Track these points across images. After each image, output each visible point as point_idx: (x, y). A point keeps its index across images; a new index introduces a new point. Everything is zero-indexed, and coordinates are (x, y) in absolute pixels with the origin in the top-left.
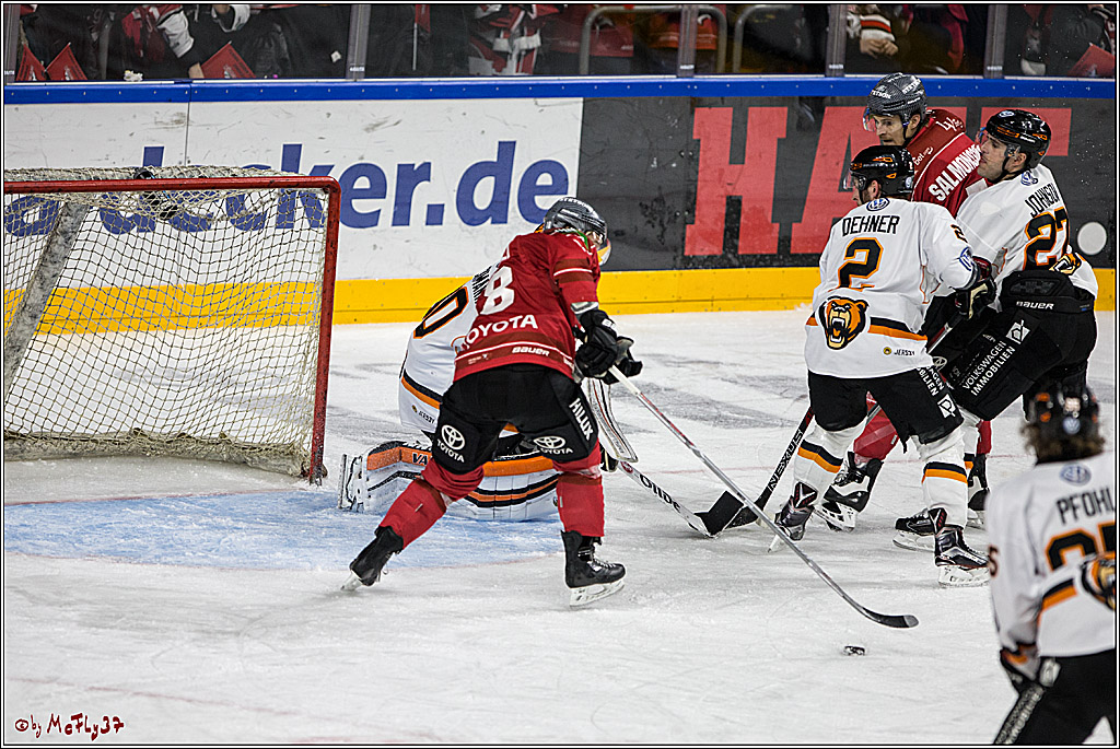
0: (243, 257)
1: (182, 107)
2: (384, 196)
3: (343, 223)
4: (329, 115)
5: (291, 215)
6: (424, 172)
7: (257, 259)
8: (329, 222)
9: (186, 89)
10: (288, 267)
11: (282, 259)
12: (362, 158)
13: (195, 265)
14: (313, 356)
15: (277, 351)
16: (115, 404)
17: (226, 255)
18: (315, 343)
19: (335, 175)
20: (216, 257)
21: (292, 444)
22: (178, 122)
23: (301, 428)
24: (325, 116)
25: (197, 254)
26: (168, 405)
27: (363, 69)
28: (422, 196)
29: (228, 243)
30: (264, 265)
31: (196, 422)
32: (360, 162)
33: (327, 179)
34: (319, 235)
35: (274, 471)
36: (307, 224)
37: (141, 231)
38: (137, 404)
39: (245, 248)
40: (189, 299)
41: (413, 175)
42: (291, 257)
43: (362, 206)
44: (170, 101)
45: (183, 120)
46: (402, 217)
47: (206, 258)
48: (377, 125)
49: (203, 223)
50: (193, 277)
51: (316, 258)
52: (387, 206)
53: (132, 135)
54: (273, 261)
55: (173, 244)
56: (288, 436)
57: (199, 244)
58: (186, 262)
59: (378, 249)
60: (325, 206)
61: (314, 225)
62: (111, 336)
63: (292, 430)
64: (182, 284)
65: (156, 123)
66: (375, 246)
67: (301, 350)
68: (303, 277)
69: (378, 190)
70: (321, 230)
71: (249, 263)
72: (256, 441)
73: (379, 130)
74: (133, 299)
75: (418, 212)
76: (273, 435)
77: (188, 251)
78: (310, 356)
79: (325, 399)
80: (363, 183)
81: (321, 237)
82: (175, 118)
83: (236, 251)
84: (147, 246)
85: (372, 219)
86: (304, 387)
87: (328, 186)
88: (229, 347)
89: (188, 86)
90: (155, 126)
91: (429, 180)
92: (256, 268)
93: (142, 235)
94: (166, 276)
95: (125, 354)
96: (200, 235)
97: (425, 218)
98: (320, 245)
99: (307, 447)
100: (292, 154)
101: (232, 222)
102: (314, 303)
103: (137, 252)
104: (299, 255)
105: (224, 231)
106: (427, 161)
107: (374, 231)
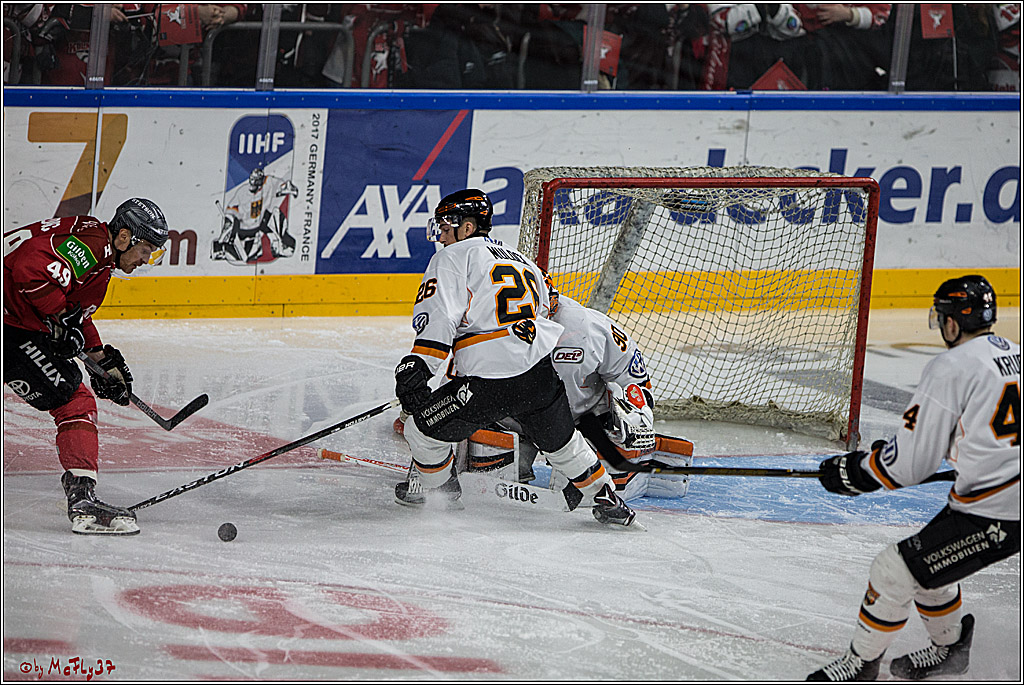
0: (792, 244)
1: (742, 115)
2: (919, 196)
3: (881, 218)
4: (872, 123)
5: (836, 210)
6: (955, 175)
7: (804, 246)
8: (869, 218)
9: (745, 99)
10: (832, 254)
11: (826, 247)
12: (900, 162)
13: (750, 253)
14: (852, 335)
15: (819, 329)
16: (678, 373)
17: (777, 243)
18: (854, 324)
19: (876, 177)
20: (768, 245)
21: (832, 413)
22: (739, 128)
23: (839, 399)
24: (869, 124)
25: (751, 243)
26: (724, 374)
27: (903, 83)
28: (953, 196)
29: (779, 233)
30: (810, 251)
31: (748, 387)
32: (898, 165)
33: (868, 179)
34: (860, 229)
35: (815, 436)
36: (849, 218)
37: (703, 222)
38: (697, 373)
39: (793, 236)
40: (743, 282)
41: (945, 178)
42: (834, 246)
43: (899, 204)
44: (732, 109)
45: (743, 126)
46: (934, 215)
47: (759, 246)
48: (915, 133)
49: (758, 217)
50: (748, 263)
51: (857, 249)
52: (921, 205)
53: (698, 138)
54: (818, 248)
55: (731, 233)
56: (828, 405)
57: (753, 234)
58: (742, 249)
59: (912, 243)
60: (866, 204)
61: (856, 220)
62: (674, 315)
63: (832, 400)
64: (738, 269)
65: (720, 128)
66: (910, 240)
67: (842, 329)
68: (845, 265)
69: (914, 190)
70: (862, 225)
71: (797, 250)
72: (800, 408)
73: (916, 138)
74: (694, 282)
75: (949, 210)
76: (816, 403)
77: (744, 239)
78: (849, 335)
79: (862, 374)
80: (900, 184)
81: (862, 231)
82: (737, 124)
83: (785, 239)
84: (707, 236)
85: (907, 216)
86: (843, 363)
87: (869, 186)
88: (777, 323)
89: (748, 96)
90: (718, 131)
91: (959, 182)
92: (802, 254)
93: (702, 226)
94: (724, 261)
95: (687, 328)
96: (755, 227)
97: (954, 215)
98: (861, 239)
99: (846, 415)
100: (838, 158)
101: (783, 213)
102: (853, 288)
103: (698, 241)
104: (842, 246)
105: (776, 222)
106: (958, 164)
107: (911, 227)
